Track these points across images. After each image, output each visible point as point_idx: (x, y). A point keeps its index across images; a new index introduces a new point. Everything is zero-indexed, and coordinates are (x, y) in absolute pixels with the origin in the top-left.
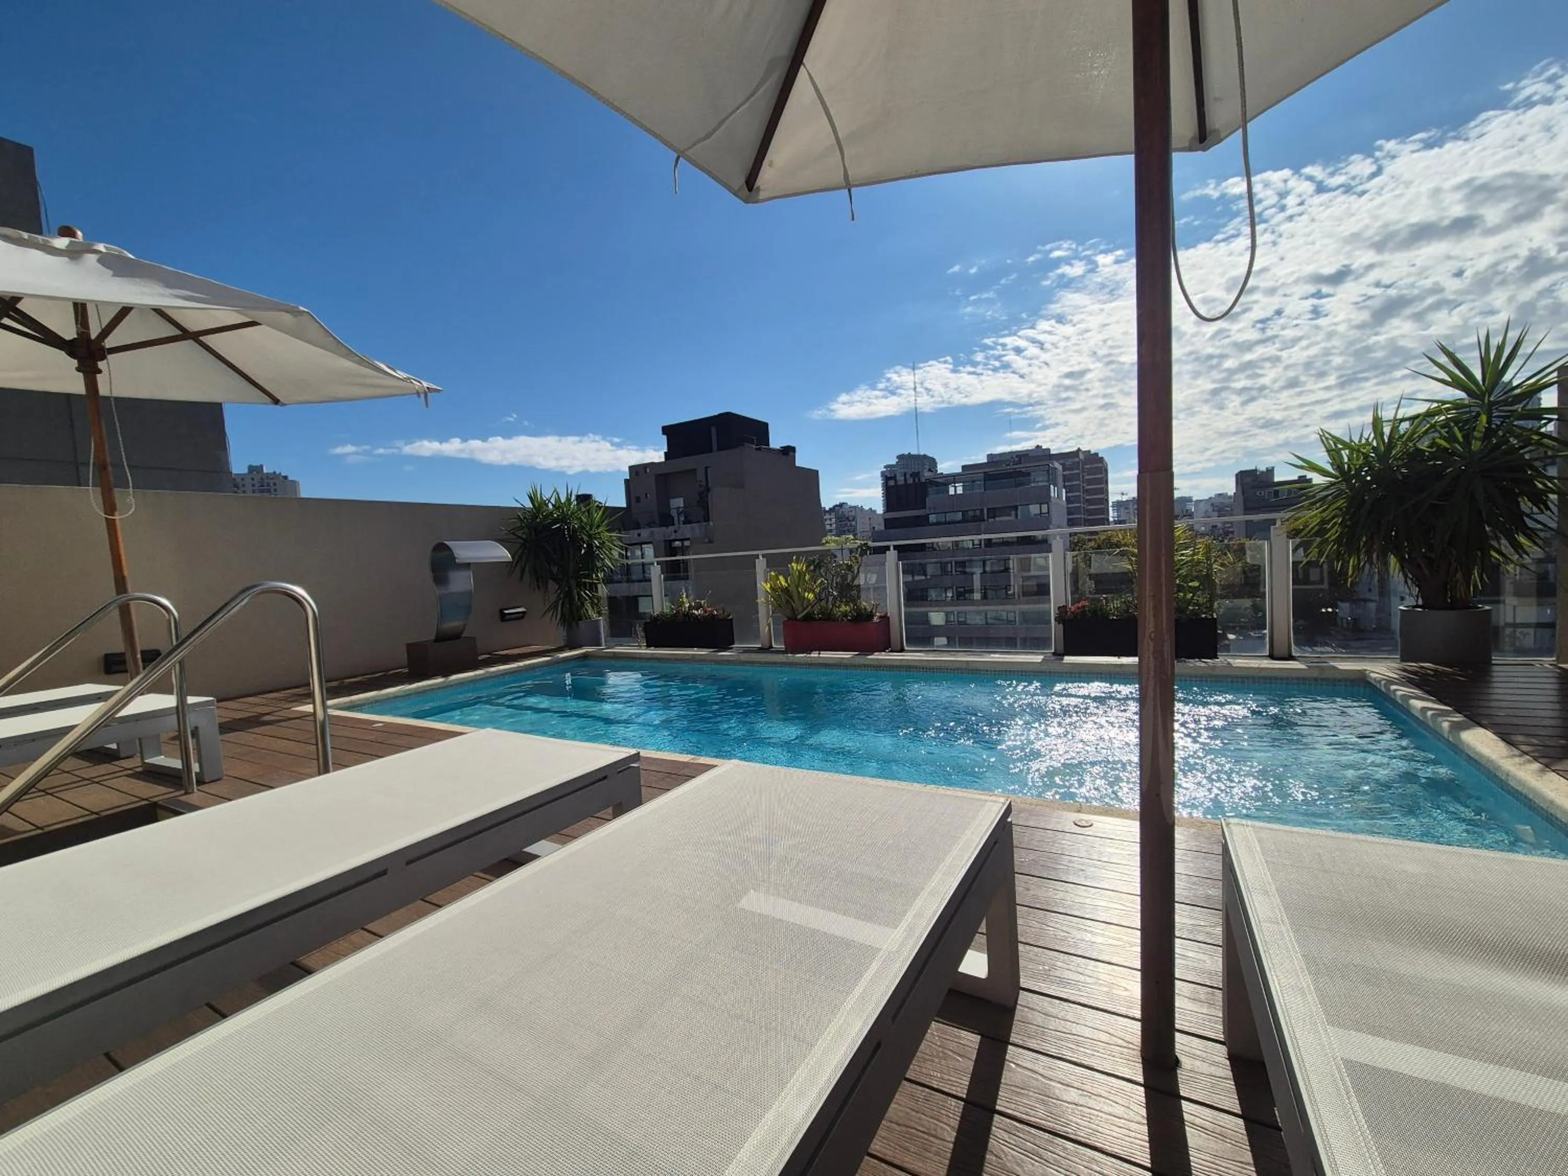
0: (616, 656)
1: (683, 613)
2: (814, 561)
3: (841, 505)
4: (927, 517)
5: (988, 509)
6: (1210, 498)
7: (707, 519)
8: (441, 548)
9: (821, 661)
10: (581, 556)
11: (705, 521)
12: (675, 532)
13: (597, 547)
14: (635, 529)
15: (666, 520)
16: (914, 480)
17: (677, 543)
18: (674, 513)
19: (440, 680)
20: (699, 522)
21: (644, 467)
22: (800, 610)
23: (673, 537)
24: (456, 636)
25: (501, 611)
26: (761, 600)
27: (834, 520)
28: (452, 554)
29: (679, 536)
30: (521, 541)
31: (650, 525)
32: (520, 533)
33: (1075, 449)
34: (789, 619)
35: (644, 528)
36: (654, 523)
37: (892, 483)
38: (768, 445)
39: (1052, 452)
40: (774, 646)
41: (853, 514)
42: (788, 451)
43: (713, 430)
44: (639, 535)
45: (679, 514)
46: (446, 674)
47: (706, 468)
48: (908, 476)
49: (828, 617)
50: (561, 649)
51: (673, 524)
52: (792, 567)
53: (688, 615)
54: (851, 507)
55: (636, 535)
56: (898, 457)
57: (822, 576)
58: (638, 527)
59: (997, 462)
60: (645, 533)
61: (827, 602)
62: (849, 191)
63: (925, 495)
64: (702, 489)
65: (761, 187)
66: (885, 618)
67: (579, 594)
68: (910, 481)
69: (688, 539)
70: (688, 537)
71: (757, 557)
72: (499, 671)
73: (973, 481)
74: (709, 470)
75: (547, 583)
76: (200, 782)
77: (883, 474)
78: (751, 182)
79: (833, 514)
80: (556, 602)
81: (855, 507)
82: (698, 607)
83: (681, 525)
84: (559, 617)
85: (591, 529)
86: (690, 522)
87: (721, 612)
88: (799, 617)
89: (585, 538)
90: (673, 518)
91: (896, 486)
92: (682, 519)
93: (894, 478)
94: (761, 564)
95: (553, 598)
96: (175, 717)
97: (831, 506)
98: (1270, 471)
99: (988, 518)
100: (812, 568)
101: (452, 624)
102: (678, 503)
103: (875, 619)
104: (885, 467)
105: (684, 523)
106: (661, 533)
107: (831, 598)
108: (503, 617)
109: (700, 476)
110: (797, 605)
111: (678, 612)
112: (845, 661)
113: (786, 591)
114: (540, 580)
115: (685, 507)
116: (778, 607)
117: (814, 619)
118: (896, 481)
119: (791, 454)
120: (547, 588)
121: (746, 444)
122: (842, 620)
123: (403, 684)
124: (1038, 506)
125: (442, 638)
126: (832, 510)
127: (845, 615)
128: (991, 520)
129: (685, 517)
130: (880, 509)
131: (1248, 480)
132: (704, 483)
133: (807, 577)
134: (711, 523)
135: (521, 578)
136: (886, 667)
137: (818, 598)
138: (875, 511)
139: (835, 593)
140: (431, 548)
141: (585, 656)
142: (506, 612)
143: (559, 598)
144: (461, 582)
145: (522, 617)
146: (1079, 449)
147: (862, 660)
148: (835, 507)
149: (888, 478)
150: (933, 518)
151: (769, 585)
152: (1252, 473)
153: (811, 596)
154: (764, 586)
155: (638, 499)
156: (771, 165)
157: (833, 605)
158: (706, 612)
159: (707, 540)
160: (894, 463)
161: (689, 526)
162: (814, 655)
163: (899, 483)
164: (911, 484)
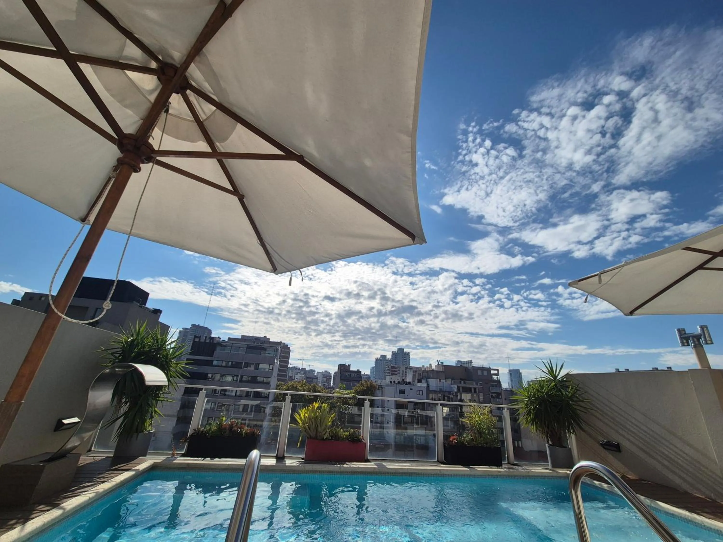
4: (212, 361)
5: (245, 363)
6: (323, 372)
16: (210, 341)
33: (279, 341)
37: (197, 340)
38: (146, 305)
39: (271, 340)
42: (157, 312)
48: (207, 338)
56: (192, 325)
59: (245, 339)
63: (214, 350)
68: (208, 341)
73: (240, 348)
91: (199, 342)
93: (199, 337)
98: (349, 366)
99: (244, 367)
118: (200, 339)
119: (158, 314)
121: (134, 302)
124: (268, 365)
128: (245, 369)
131: (342, 368)
146: (281, 342)
149: (196, 337)
150: (215, 363)
152: (344, 365)
160: (189, 328)
163: (201, 341)
164: (208, 343)
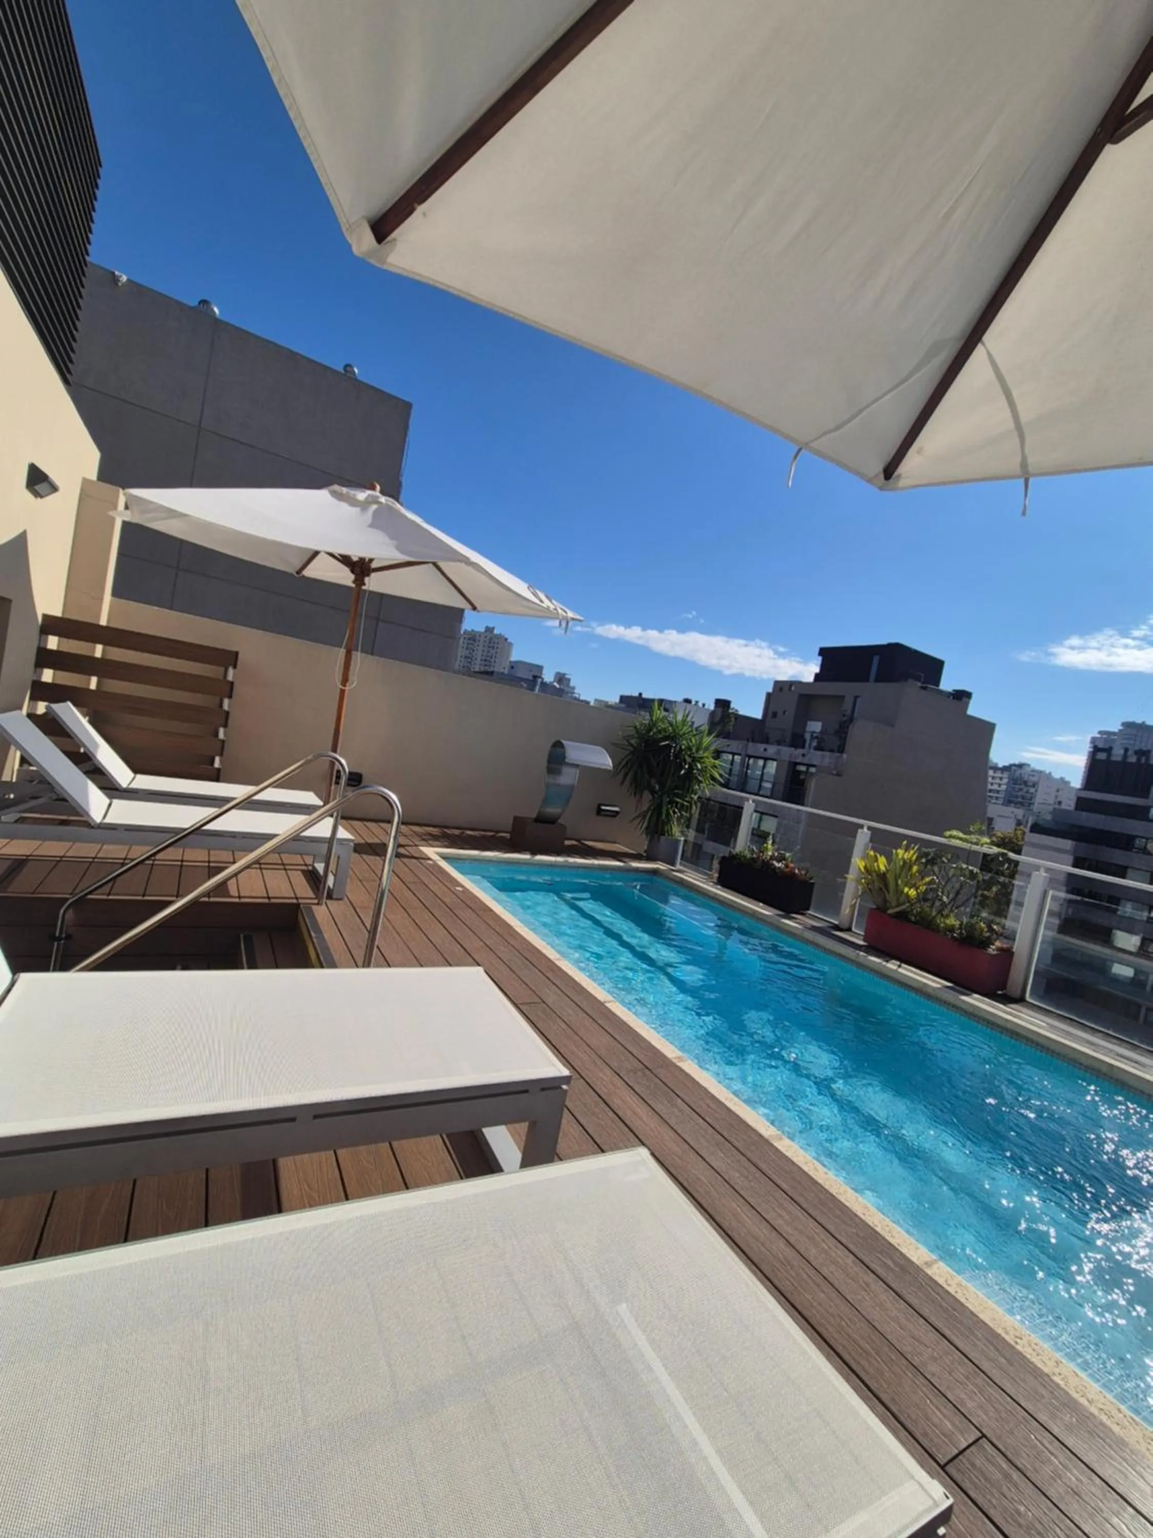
0: (682, 883)
1: (763, 861)
2: (927, 855)
3: (1021, 766)
4: (1146, 809)
7: (841, 750)
8: (558, 745)
9: (897, 977)
10: (679, 777)
11: (838, 752)
12: (803, 755)
13: (698, 770)
14: (762, 742)
15: (797, 741)
16: (1139, 759)
17: (803, 768)
18: (808, 736)
19: (526, 857)
20: (832, 751)
21: (790, 684)
22: (894, 904)
23: (798, 760)
24: (551, 821)
25: (599, 805)
26: (851, 876)
27: (1005, 781)
28: (564, 753)
29: (806, 761)
30: (632, 749)
31: (779, 743)
32: (633, 742)
34: (878, 908)
35: (772, 744)
36: (785, 741)
37: (1102, 756)
38: (938, 686)
40: (853, 929)
41: (1035, 779)
42: (962, 696)
43: (876, 660)
44: (765, 750)
45: (812, 738)
46: (534, 853)
47: (856, 697)
48: (1130, 753)
49: (927, 924)
50: (638, 857)
51: (803, 747)
52: (897, 854)
53: (767, 865)
54: (1033, 771)
55: (762, 749)
56: (1123, 724)
57: (934, 874)
58: (767, 741)
60: (772, 750)
61: (932, 906)
62: (1027, 482)
63: (1150, 782)
64: (845, 719)
65: (903, 475)
66: (1007, 954)
67: (668, 810)
68: (1133, 759)
69: (814, 766)
70: (815, 763)
71: (862, 826)
72: (575, 863)
74: (859, 700)
75: (642, 793)
76: (330, 897)
77: (1094, 740)
78: (889, 471)
79: (1006, 775)
80: (647, 812)
81: (1041, 772)
82: (781, 859)
83: (812, 751)
84: (645, 825)
85: (697, 751)
86: (822, 750)
87: (803, 872)
88: (890, 911)
89: (688, 760)
90: (805, 741)
91: (1108, 762)
92: (815, 744)
93: (1109, 750)
94: (863, 836)
95: (645, 808)
96: (326, 845)
97: (1007, 764)
100: (924, 860)
101: (552, 810)
102: (815, 726)
103: (992, 950)
104: (1100, 732)
105: (816, 749)
106: (788, 752)
107: (938, 903)
108: (599, 812)
109: (847, 705)
110: (891, 897)
111: (758, 857)
112: (930, 991)
113: (883, 877)
114: (638, 787)
115: (822, 732)
116: (869, 891)
117: (909, 921)
118: (1109, 755)
119: (965, 699)
120: (641, 797)
121: (910, 680)
122: (945, 934)
123: (499, 851)
125: (542, 820)
126: (1006, 769)
127: (951, 929)
129: (819, 743)
130: (1076, 781)
132: (849, 713)
133: (915, 868)
134: (845, 756)
135: (623, 782)
136: (984, 1020)
137: (923, 898)
138: (1067, 783)
139: (945, 899)
140: (550, 745)
141: (655, 872)
142: (603, 808)
143: (649, 809)
144: (568, 777)
145: (615, 816)
147: (950, 996)
148: (1011, 766)
149: (1097, 749)
151: (863, 864)
153: (912, 893)
154: (858, 863)
155: (775, 715)
156: (919, 451)
157: (940, 912)
158: (787, 866)
159: (835, 772)
160: (1116, 730)
161: (819, 753)
162: (892, 965)
163: (1114, 758)
164: (1131, 764)
